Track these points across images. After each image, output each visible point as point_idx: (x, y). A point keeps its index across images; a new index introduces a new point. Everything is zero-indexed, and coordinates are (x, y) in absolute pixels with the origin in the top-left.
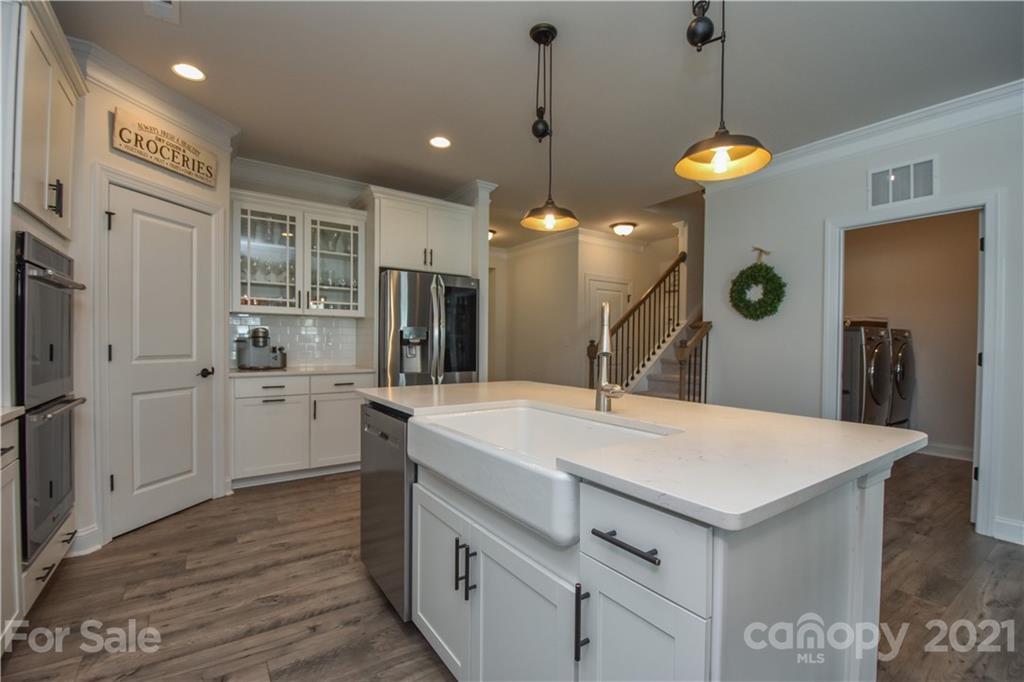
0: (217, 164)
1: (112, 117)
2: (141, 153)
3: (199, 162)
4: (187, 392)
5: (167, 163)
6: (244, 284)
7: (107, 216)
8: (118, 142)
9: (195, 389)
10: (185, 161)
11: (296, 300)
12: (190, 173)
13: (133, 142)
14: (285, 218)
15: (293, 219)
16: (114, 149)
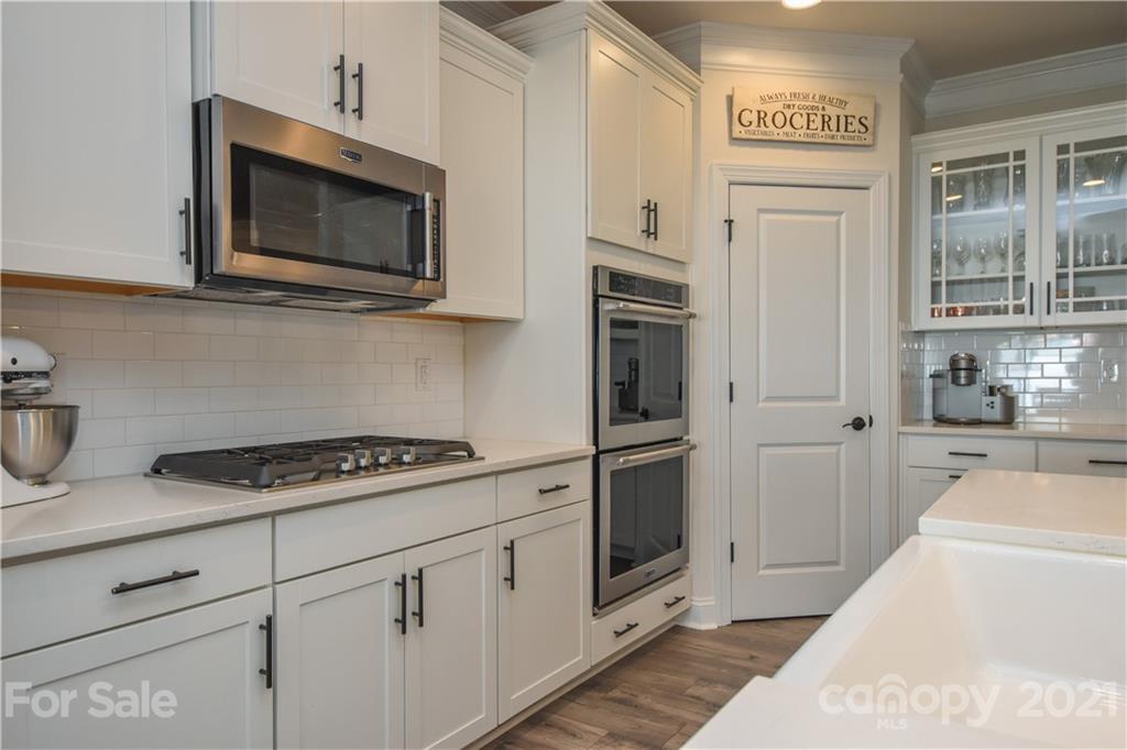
0: (877, 108)
1: (730, 99)
2: (765, 133)
3: (846, 117)
4: (833, 449)
5: (800, 135)
7: (726, 225)
8: (737, 127)
9: (843, 446)
10: (825, 122)
11: (1025, 300)
12: (833, 137)
13: (755, 123)
14: (1004, 157)
15: (1020, 155)
16: (734, 140)
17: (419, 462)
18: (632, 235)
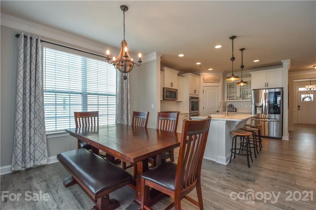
0: (220, 78)
1: (203, 78)
6: (227, 96)
7: (203, 91)
10: (214, 80)
11: (237, 98)
16: (204, 82)
18: (193, 93)
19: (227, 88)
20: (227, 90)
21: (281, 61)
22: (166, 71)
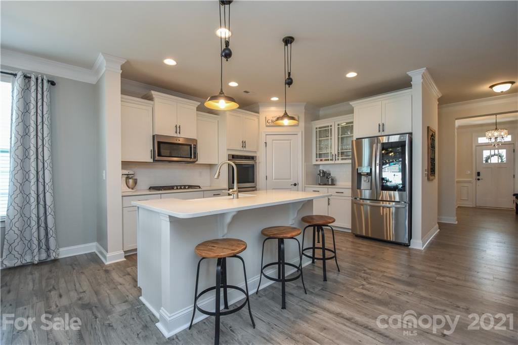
1: (266, 118)
6: (317, 154)
7: (265, 143)
8: (267, 123)
11: (332, 158)
13: (271, 122)
14: (328, 126)
15: (331, 126)
16: (267, 126)
17: (188, 188)
18: (240, 147)
19: (317, 138)
20: (317, 140)
21: (408, 73)
22: (156, 99)
